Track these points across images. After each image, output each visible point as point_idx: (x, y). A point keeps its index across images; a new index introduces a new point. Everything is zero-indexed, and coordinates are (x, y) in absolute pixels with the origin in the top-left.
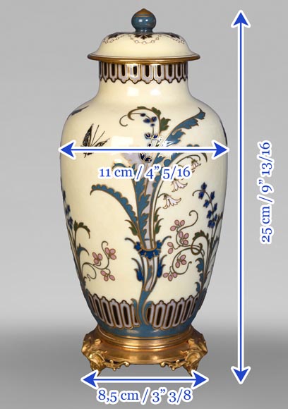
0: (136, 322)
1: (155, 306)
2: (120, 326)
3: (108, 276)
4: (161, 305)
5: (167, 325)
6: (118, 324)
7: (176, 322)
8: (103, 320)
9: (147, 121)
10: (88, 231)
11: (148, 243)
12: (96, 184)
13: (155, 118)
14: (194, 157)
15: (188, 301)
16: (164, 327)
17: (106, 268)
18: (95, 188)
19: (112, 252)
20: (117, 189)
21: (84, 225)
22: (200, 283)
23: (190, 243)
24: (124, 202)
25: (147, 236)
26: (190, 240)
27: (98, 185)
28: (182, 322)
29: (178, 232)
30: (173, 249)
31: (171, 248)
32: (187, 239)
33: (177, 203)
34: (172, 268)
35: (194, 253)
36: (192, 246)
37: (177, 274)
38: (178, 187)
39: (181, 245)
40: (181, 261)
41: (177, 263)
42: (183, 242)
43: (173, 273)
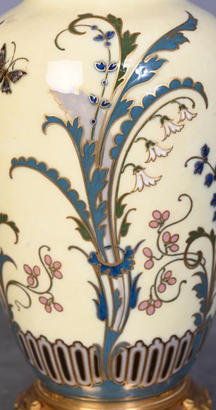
0: (98, 375)
1: (129, 350)
2: (72, 383)
3: (50, 304)
4: (139, 348)
5: (149, 379)
6: (68, 378)
7: (164, 376)
8: (44, 373)
9: (99, 38)
10: (16, 230)
11: (109, 253)
12: (17, 157)
13: (113, 33)
14: (182, 101)
15: (183, 341)
16: (144, 384)
17: (47, 292)
18: (17, 163)
19: (56, 266)
20: (51, 165)
21: (10, 219)
22: (202, 314)
23: (182, 250)
24: (63, 185)
25: (107, 241)
26: (182, 244)
27: (22, 159)
28: (175, 371)
29: (159, 233)
30: (154, 259)
31: (149, 259)
32: (176, 243)
33: (155, 181)
34: (153, 288)
35: (190, 265)
36: (186, 253)
37: (161, 301)
38: (156, 155)
39: (166, 254)
40: (167, 281)
41: (160, 285)
42: (170, 247)
43: (155, 301)
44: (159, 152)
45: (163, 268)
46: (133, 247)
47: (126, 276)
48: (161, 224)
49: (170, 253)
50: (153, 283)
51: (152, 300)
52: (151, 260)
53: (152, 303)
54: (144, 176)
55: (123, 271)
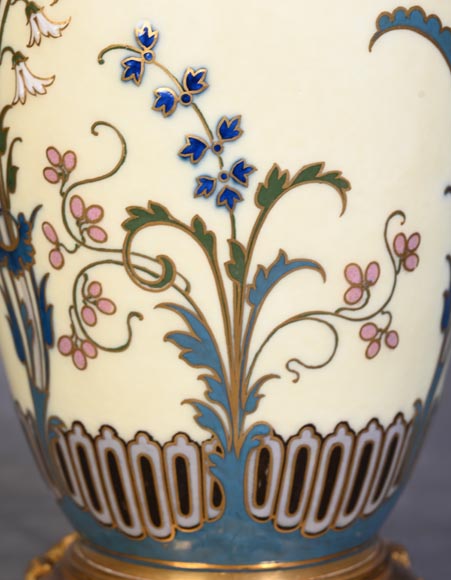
23: (116, 242)
29: (64, 195)
30: (62, 250)
31: (54, 247)
32: (99, 224)
33: (45, 86)
34: (73, 311)
35: (143, 282)
36: (126, 250)
37: (95, 345)
38: (42, 33)
39: (82, 243)
40: (95, 303)
41: (84, 308)
42: (88, 230)
43: (83, 342)
44: (46, 26)
45: (83, 273)
46: (28, 217)
47: (27, 274)
48: (63, 176)
49: (89, 242)
50: (71, 303)
51: (77, 338)
52: (58, 249)
53: (79, 343)
54: (26, 73)
55: (21, 264)
